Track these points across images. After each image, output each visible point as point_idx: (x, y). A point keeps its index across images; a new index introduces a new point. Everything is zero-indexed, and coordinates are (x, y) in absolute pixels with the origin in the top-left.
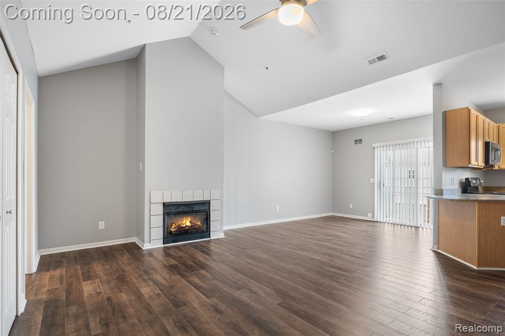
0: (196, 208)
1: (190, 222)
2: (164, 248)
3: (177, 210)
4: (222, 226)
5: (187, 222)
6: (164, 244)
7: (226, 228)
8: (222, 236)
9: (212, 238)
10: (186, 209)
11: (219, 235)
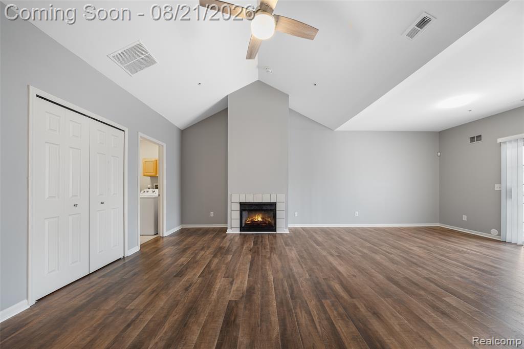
0: (264, 208)
1: (261, 218)
2: (241, 234)
3: (250, 209)
4: (287, 224)
5: (259, 218)
6: (240, 231)
7: (290, 226)
8: (287, 232)
9: (277, 232)
10: (257, 208)
11: (284, 231)
